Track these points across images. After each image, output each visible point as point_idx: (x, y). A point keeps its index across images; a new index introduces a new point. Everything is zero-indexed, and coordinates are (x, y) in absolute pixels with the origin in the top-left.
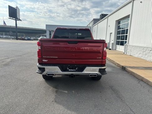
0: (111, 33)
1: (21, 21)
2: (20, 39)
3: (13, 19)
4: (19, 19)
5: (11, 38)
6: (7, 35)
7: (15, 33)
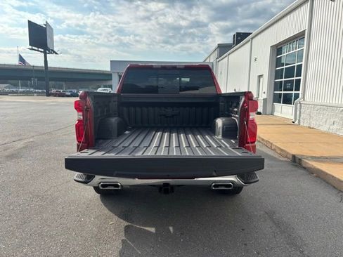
0: (260, 76)
1: (56, 53)
2: (55, 95)
3: (38, 51)
4: (52, 50)
5: (35, 92)
6: (27, 86)
7: (44, 82)
